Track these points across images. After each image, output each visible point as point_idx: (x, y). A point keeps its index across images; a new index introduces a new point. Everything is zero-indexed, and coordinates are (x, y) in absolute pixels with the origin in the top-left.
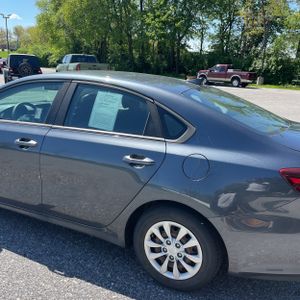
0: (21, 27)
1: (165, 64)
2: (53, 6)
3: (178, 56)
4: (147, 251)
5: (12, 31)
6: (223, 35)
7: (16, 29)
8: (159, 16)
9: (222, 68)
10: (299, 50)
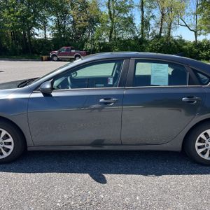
1: (20, 47)
3: (30, 41)
6: (59, 27)
8: (13, 12)
9: (67, 50)
10: (110, 37)
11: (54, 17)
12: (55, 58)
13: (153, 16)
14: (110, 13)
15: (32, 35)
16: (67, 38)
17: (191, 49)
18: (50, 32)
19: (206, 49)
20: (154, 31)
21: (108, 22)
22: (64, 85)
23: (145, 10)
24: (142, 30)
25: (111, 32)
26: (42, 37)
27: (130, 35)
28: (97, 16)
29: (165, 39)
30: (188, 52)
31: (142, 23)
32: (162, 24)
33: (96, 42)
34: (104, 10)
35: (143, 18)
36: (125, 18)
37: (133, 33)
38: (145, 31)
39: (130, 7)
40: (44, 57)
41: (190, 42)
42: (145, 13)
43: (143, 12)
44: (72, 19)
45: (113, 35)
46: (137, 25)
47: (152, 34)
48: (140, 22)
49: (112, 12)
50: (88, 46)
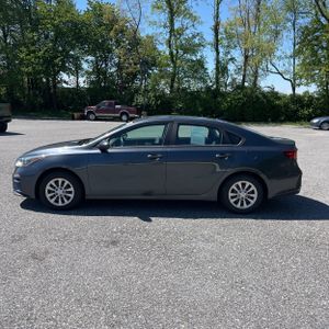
1: (40, 100)
3: (55, 91)
9: (110, 105)
10: (172, 87)
11: (90, 58)
12: (92, 116)
13: (232, 59)
14: (171, 53)
15: (59, 82)
16: (109, 87)
17: (286, 105)
18: (84, 78)
19: (308, 106)
20: (234, 80)
21: (168, 65)
22: (117, 144)
23: (221, 50)
24: (217, 79)
25: (173, 80)
26: (72, 85)
27: (201, 85)
28: (153, 58)
29: (249, 91)
30: (283, 110)
31: (217, 68)
32: (245, 70)
33: (151, 94)
34: (163, 49)
35: (218, 62)
36: (193, 61)
37: (205, 81)
38: (222, 79)
39: (200, 45)
40: (76, 115)
41: (285, 96)
42: (221, 55)
43: (218, 53)
44: (117, 60)
45: (176, 85)
46: (209, 71)
47: (232, 84)
48: (214, 66)
49: (175, 52)
50: (140, 100)
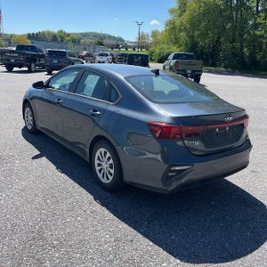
0: (157, 31)
2: (179, 12)
4: (96, 164)
5: (150, 34)
7: (153, 32)
